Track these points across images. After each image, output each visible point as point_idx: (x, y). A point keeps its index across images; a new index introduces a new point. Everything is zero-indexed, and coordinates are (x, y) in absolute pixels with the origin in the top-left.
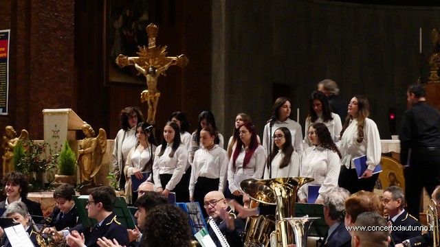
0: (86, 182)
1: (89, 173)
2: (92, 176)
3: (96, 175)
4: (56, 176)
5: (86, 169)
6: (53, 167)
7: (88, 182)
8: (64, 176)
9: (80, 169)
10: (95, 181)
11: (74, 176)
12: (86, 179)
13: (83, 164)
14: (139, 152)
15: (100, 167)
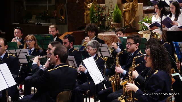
0: (127, 26)
1: (129, 21)
2: (130, 23)
3: (132, 22)
4: (112, 23)
5: (127, 19)
6: (110, 18)
7: (128, 26)
9: (124, 19)
10: (132, 26)
11: (121, 23)
12: (127, 25)
13: (125, 17)
14: (156, 19)
15: (134, 18)
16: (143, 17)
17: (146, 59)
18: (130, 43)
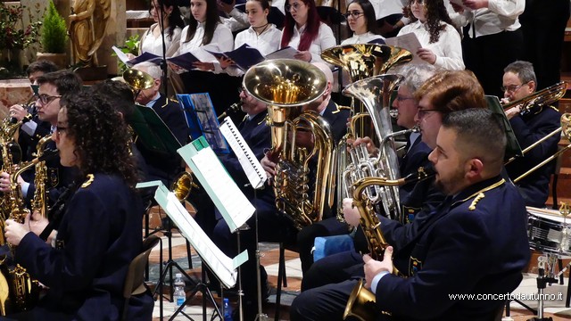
0: (82, 63)
1: (87, 49)
2: (91, 53)
3: (97, 51)
4: (39, 54)
5: (81, 44)
6: (34, 41)
7: (85, 63)
8: (49, 54)
9: (73, 43)
10: (96, 61)
11: (65, 54)
12: (82, 58)
13: (77, 36)
14: (154, 38)
15: (101, 40)
16: (128, 35)
17: (58, 138)
18: (46, 95)
